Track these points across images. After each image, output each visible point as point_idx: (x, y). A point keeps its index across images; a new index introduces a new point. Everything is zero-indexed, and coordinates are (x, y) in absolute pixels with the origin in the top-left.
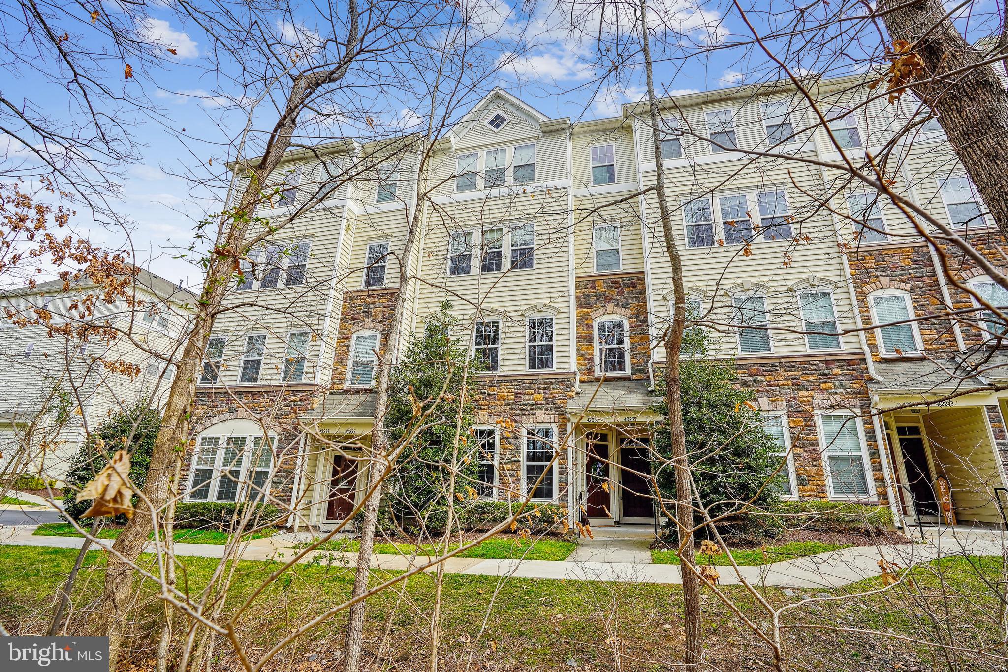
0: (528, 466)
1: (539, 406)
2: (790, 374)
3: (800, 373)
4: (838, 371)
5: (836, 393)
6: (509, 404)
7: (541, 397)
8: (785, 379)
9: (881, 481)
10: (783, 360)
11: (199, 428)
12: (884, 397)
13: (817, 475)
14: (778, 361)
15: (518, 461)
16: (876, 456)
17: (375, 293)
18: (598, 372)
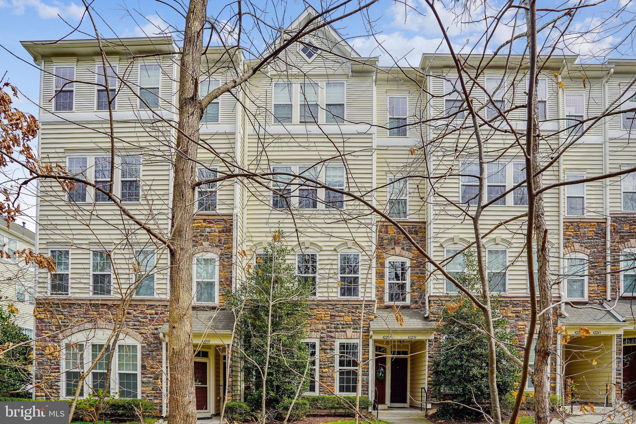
0: (340, 370)
1: (348, 326)
2: (515, 309)
3: (521, 309)
6: (326, 323)
7: (350, 318)
8: (512, 313)
9: (554, 381)
10: (512, 299)
11: (61, 337)
12: (568, 327)
14: (509, 299)
15: (334, 366)
16: (554, 365)
17: (210, 218)
18: (387, 302)
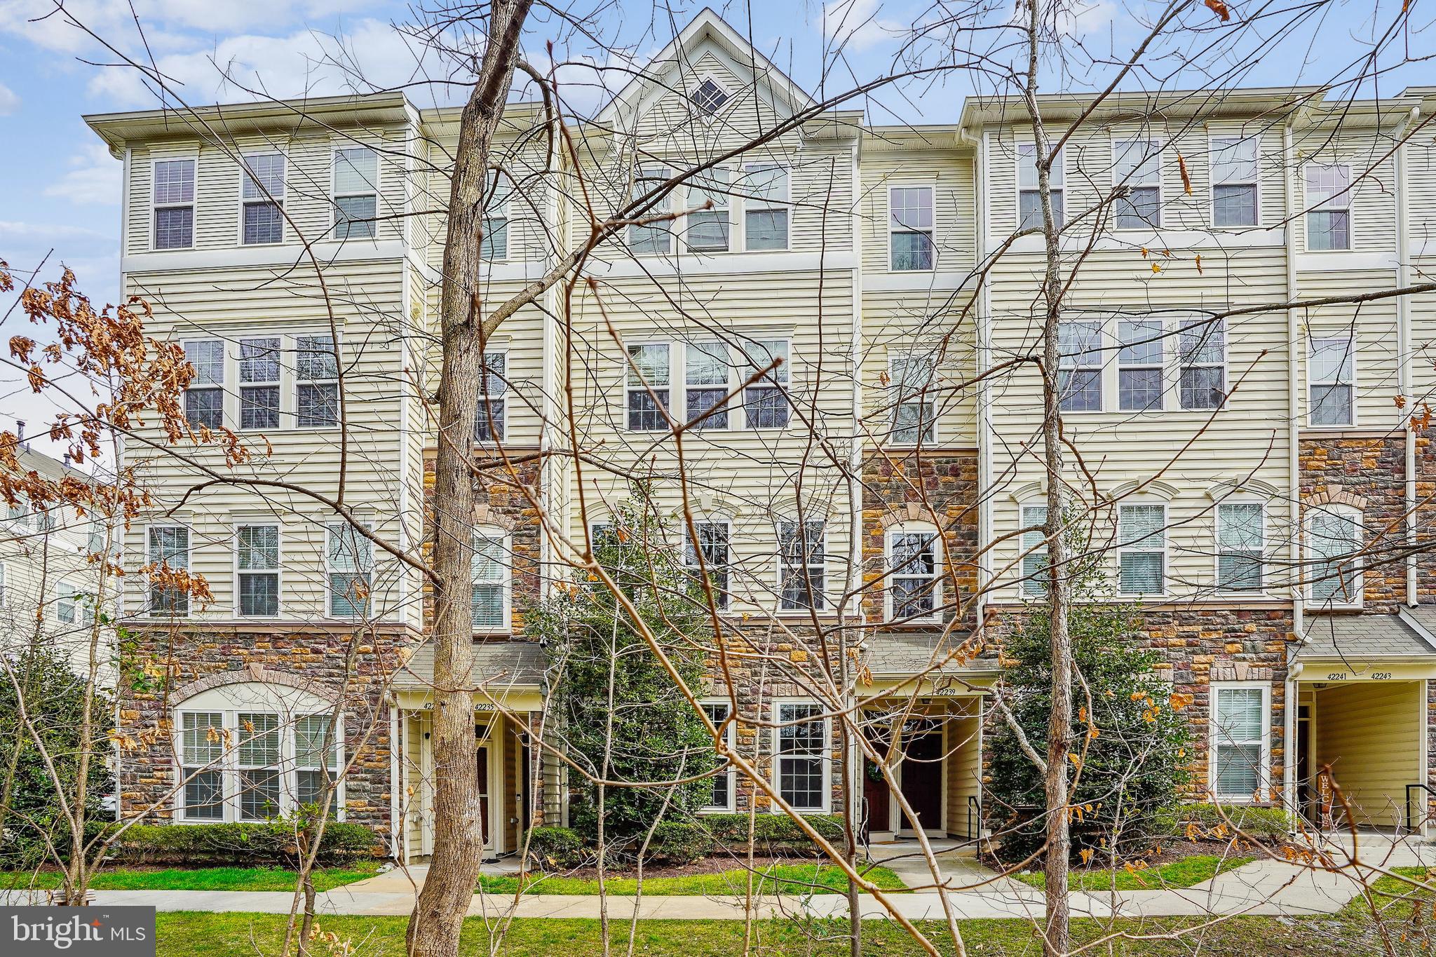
0: (783, 761)
2: (1186, 628)
3: (1200, 628)
4: (1252, 627)
5: (1244, 659)
6: (749, 666)
7: (803, 655)
8: (1178, 637)
9: (1279, 777)
10: (1179, 608)
11: (173, 698)
12: (1311, 665)
13: (1199, 770)
14: (1172, 609)
15: (768, 754)
16: (1280, 745)
18: (890, 617)
